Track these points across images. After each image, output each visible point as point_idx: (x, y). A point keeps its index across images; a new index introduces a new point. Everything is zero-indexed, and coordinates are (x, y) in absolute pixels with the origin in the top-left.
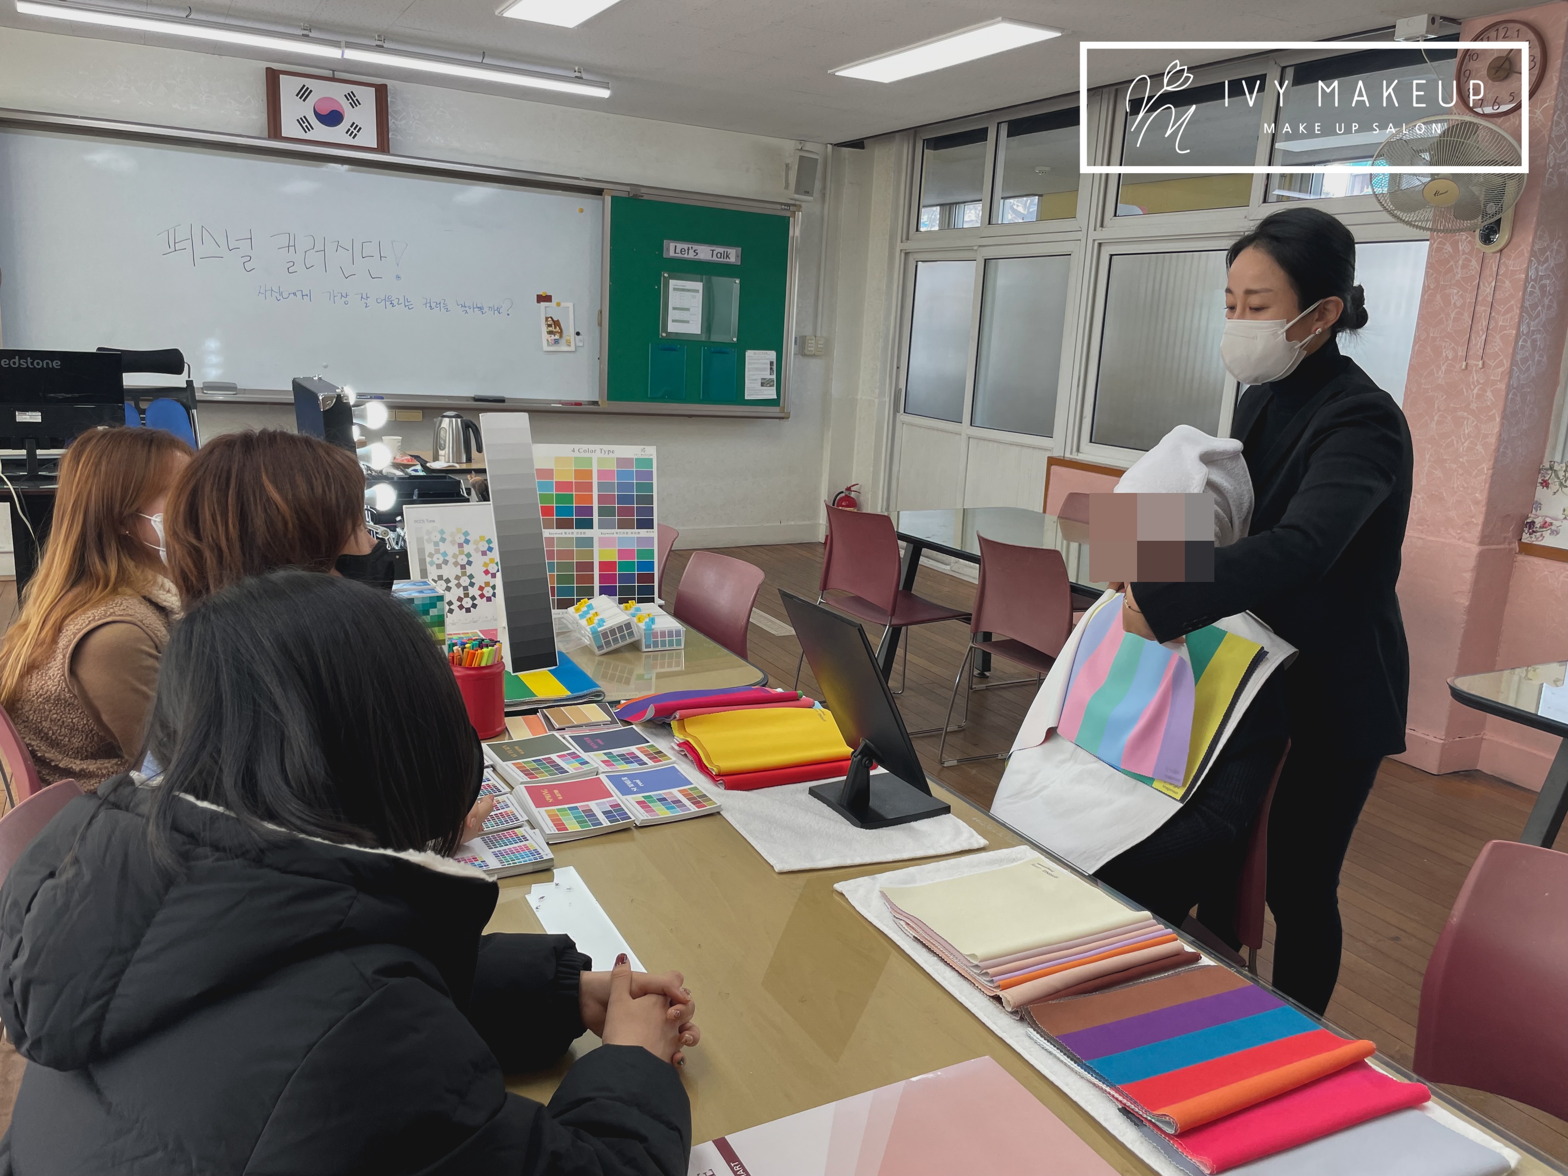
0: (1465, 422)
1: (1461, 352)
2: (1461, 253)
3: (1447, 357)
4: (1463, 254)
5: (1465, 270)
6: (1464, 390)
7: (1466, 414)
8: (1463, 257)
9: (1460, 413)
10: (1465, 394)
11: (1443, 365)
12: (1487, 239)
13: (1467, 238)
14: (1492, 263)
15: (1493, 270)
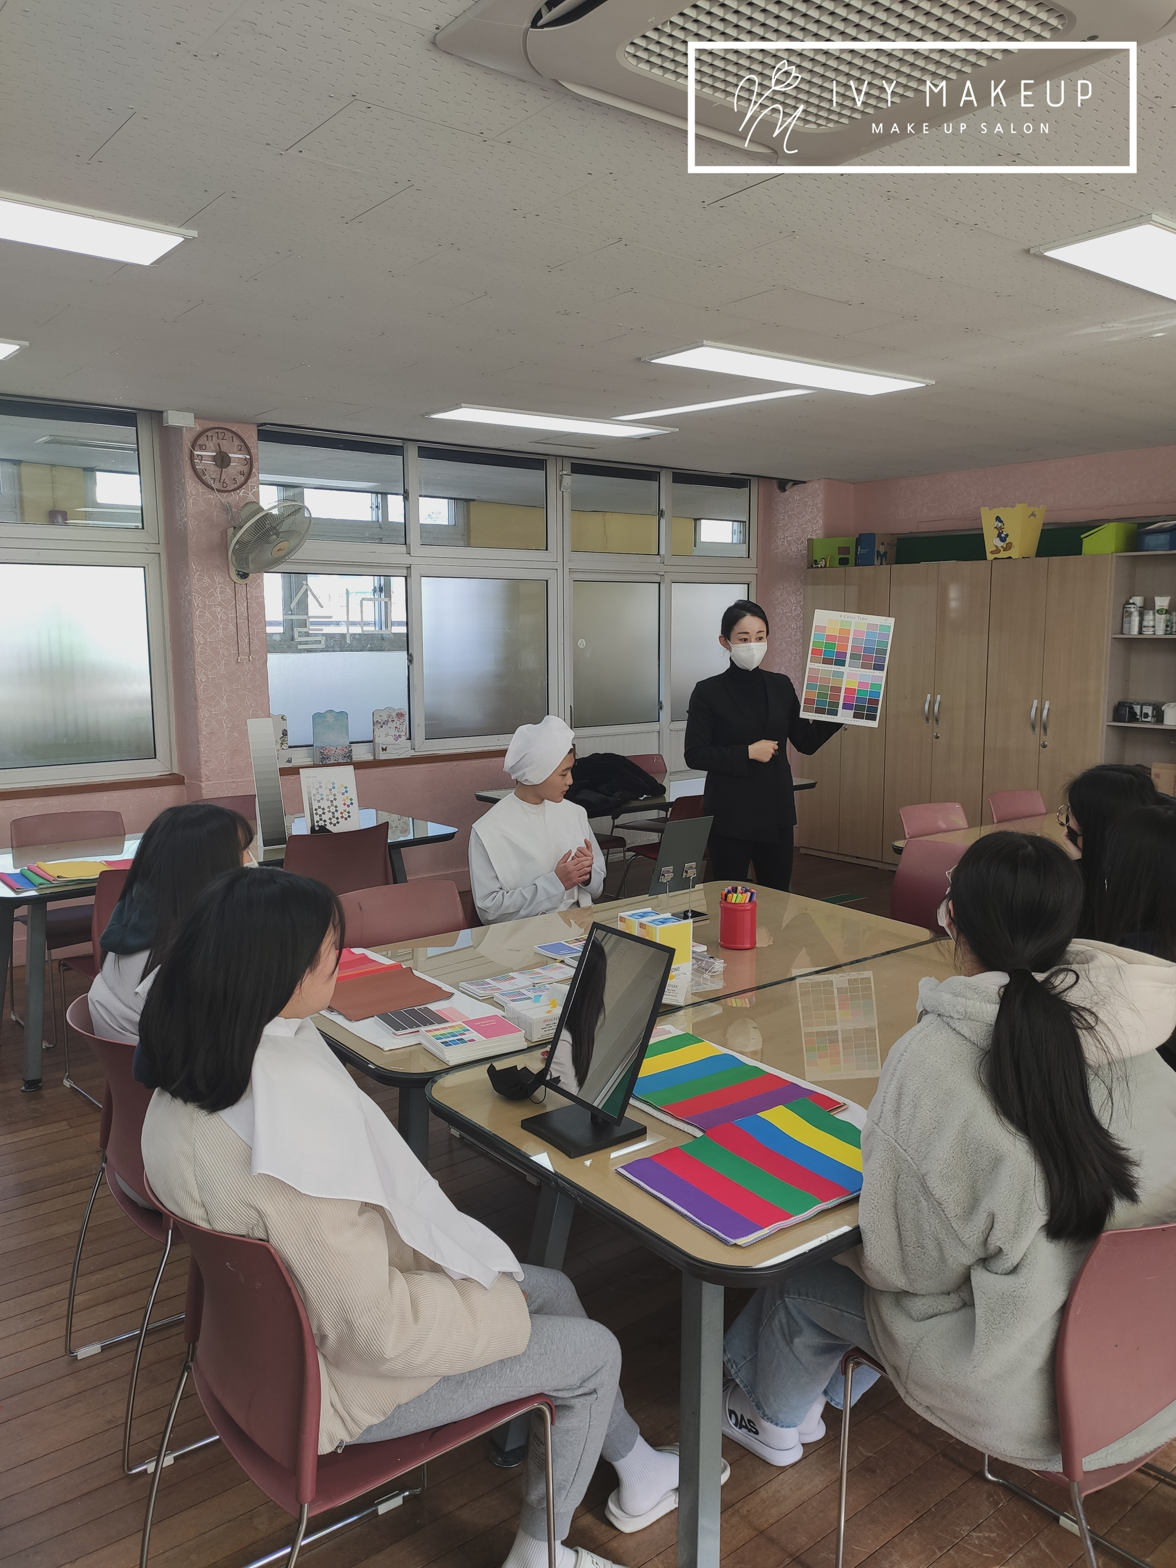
0: (246, 697)
2: (217, 583)
3: (223, 654)
4: (219, 584)
5: (223, 594)
6: (241, 676)
7: (246, 692)
9: (241, 692)
10: (243, 679)
11: (222, 661)
12: (244, 576)
13: (219, 573)
14: (241, 590)
15: (243, 595)
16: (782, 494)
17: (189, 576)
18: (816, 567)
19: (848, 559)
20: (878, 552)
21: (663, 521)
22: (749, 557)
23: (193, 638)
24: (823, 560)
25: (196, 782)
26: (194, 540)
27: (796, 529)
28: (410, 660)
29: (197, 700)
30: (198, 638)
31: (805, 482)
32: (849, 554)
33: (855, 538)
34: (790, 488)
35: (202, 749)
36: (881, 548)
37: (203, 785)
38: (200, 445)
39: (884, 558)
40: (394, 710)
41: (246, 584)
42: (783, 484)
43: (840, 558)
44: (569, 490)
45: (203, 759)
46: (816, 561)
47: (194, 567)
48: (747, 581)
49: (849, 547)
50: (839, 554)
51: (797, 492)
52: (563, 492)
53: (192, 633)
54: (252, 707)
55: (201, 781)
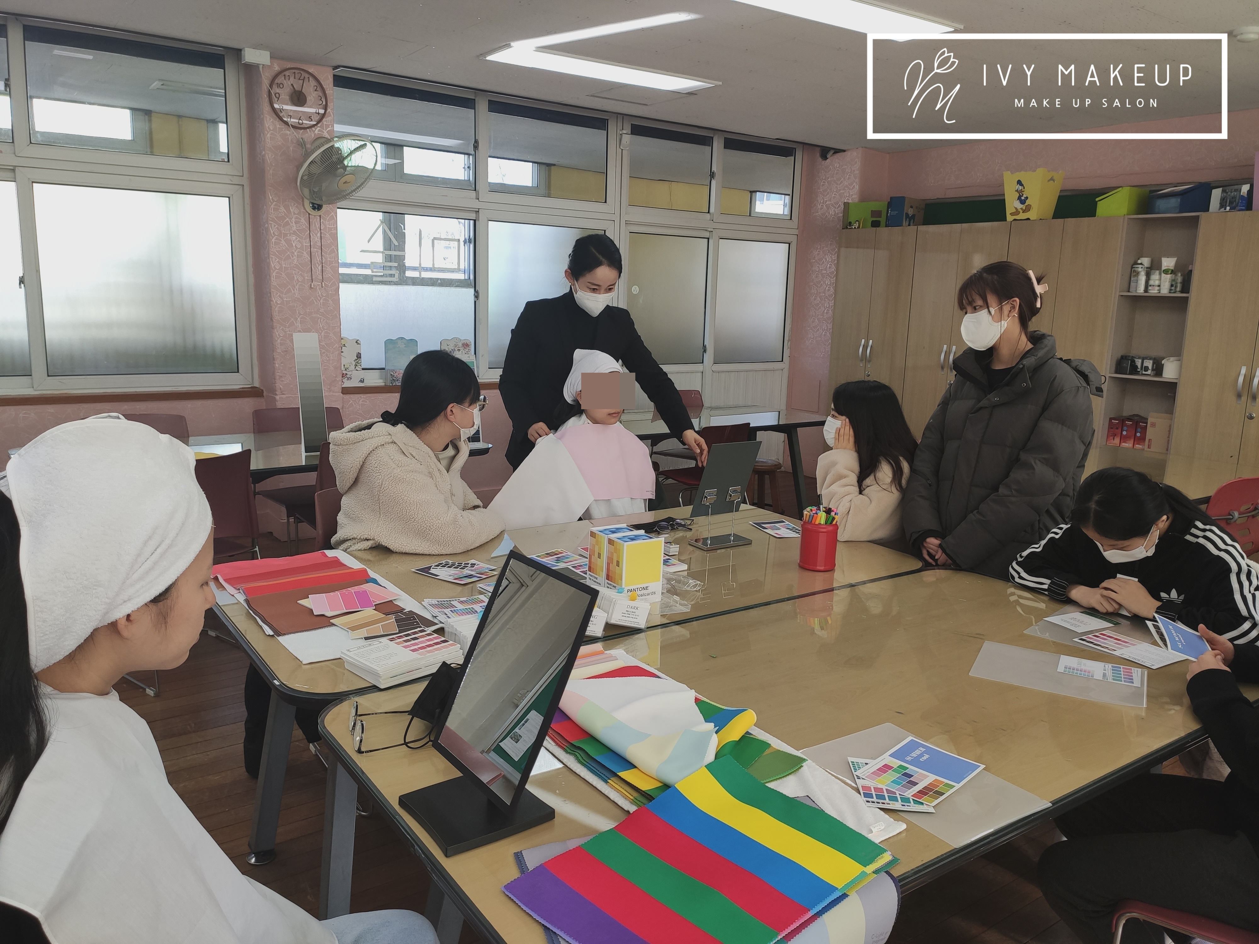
0: (319, 321)
1: (307, 277)
2: (293, 214)
3: (297, 279)
4: (294, 215)
5: (298, 225)
6: (315, 301)
7: (318, 315)
8: (295, 216)
9: (314, 315)
10: (316, 303)
11: (296, 285)
12: (317, 207)
13: (295, 204)
14: (315, 222)
15: (317, 226)
16: (823, 162)
17: (266, 206)
18: (850, 228)
19: (879, 222)
20: (907, 214)
21: (714, 183)
22: (791, 219)
23: (269, 263)
24: (857, 222)
25: (272, 395)
26: (271, 172)
27: (835, 194)
28: (477, 296)
29: (273, 321)
30: (274, 263)
31: (844, 151)
32: (881, 217)
33: (887, 202)
34: (831, 156)
35: (277, 365)
36: (909, 210)
37: (278, 397)
38: (278, 83)
39: (912, 220)
40: (461, 340)
41: (320, 216)
42: (825, 152)
43: (872, 221)
44: (628, 148)
45: (278, 374)
46: (850, 223)
47: (271, 198)
48: (789, 240)
49: (881, 211)
50: (871, 217)
51: (837, 160)
52: (622, 150)
53: (269, 259)
54: (324, 329)
55: (276, 395)
